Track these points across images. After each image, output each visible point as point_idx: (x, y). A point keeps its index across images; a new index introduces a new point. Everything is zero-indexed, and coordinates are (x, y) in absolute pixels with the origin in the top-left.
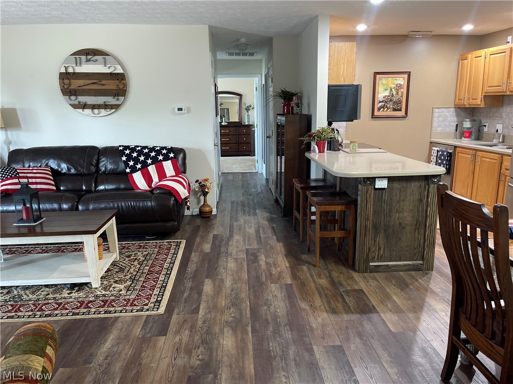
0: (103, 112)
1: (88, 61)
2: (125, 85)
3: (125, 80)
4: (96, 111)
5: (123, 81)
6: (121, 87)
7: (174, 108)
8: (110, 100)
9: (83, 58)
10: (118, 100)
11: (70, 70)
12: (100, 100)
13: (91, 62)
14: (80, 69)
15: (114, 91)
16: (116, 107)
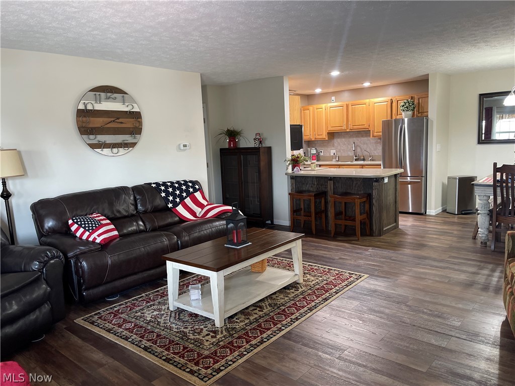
0: (122, 151)
1: (108, 98)
2: (141, 123)
3: (141, 118)
4: (115, 150)
5: (139, 120)
6: (137, 125)
7: (179, 145)
8: (128, 138)
9: (103, 94)
10: (135, 138)
11: (90, 107)
12: (119, 138)
13: (111, 100)
14: (99, 107)
15: (131, 129)
16: (133, 145)
